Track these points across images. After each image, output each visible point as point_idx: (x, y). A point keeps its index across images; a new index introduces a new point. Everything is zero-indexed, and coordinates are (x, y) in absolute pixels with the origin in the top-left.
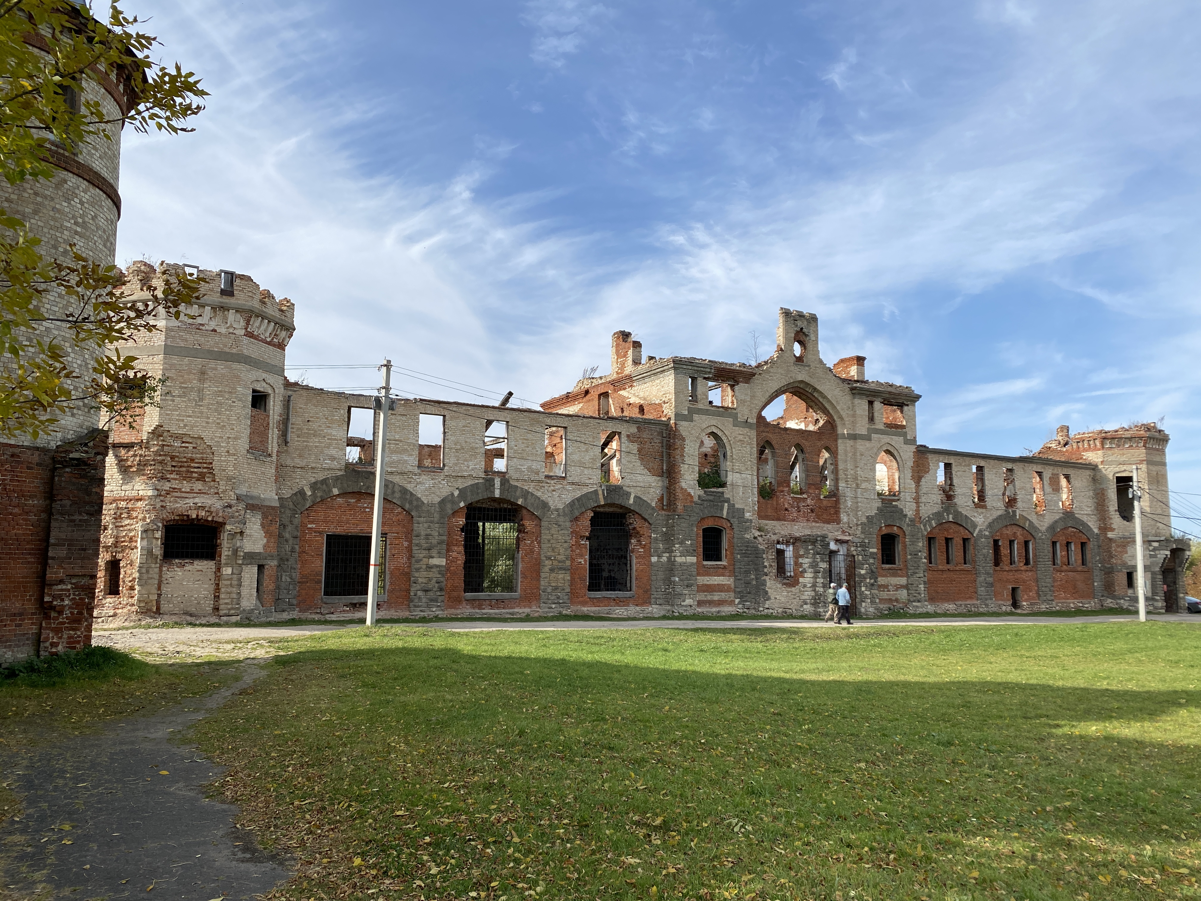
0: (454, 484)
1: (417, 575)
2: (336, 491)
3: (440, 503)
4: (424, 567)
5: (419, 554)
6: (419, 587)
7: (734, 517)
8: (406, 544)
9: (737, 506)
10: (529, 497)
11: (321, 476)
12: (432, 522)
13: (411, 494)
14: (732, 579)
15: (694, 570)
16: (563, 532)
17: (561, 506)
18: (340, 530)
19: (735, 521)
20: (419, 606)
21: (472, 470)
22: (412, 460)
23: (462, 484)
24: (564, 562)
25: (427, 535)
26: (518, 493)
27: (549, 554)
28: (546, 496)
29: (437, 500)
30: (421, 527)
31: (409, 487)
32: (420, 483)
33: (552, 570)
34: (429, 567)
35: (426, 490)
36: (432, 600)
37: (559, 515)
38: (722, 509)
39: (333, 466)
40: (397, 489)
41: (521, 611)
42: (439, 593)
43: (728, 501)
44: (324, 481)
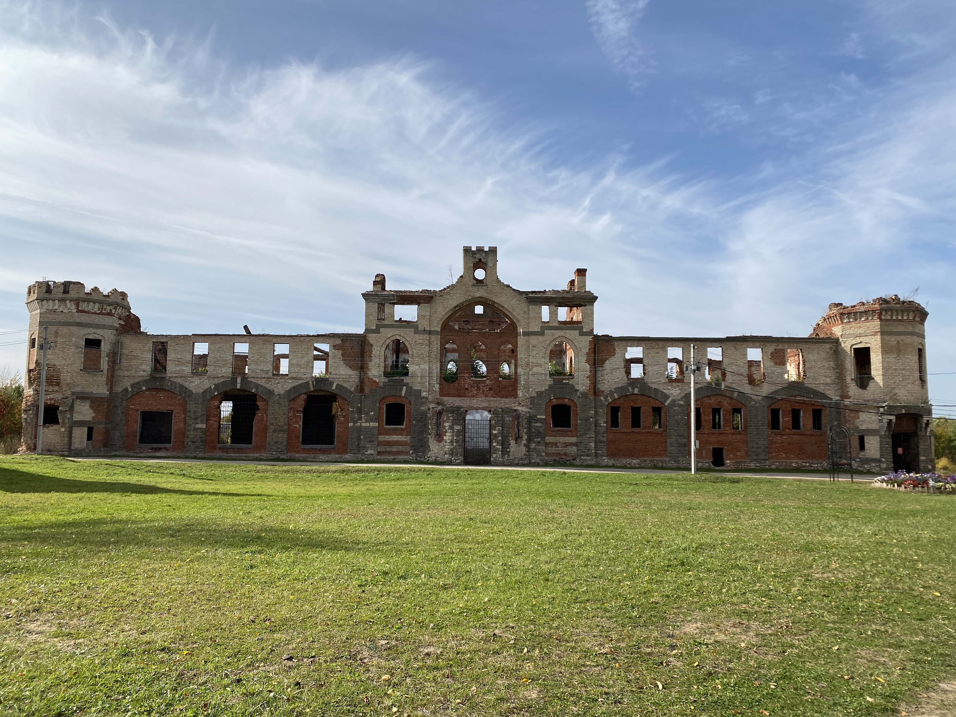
0: (213, 382)
1: (188, 433)
2: (144, 388)
3: (203, 392)
4: (193, 429)
5: (190, 421)
6: (189, 440)
7: (411, 396)
8: (183, 416)
9: (415, 388)
10: (260, 388)
11: (137, 380)
12: (198, 404)
13: (186, 388)
14: (409, 437)
15: (376, 432)
16: (283, 408)
17: (282, 392)
18: (147, 409)
19: (412, 399)
20: (189, 451)
21: (224, 373)
22: (187, 369)
23: (216, 381)
24: (283, 426)
25: (194, 411)
26: (252, 385)
27: (273, 421)
28: (273, 387)
29: (202, 391)
30: (191, 407)
31: (186, 384)
32: (192, 382)
33: (274, 431)
34: (196, 429)
35: (196, 385)
36: (196, 448)
37: (280, 398)
38: (401, 390)
39: (144, 375)
40: (177, 386)
41: (252, 455)
42: (201, 444)
43: (407, 385)
44: (138, 383)
